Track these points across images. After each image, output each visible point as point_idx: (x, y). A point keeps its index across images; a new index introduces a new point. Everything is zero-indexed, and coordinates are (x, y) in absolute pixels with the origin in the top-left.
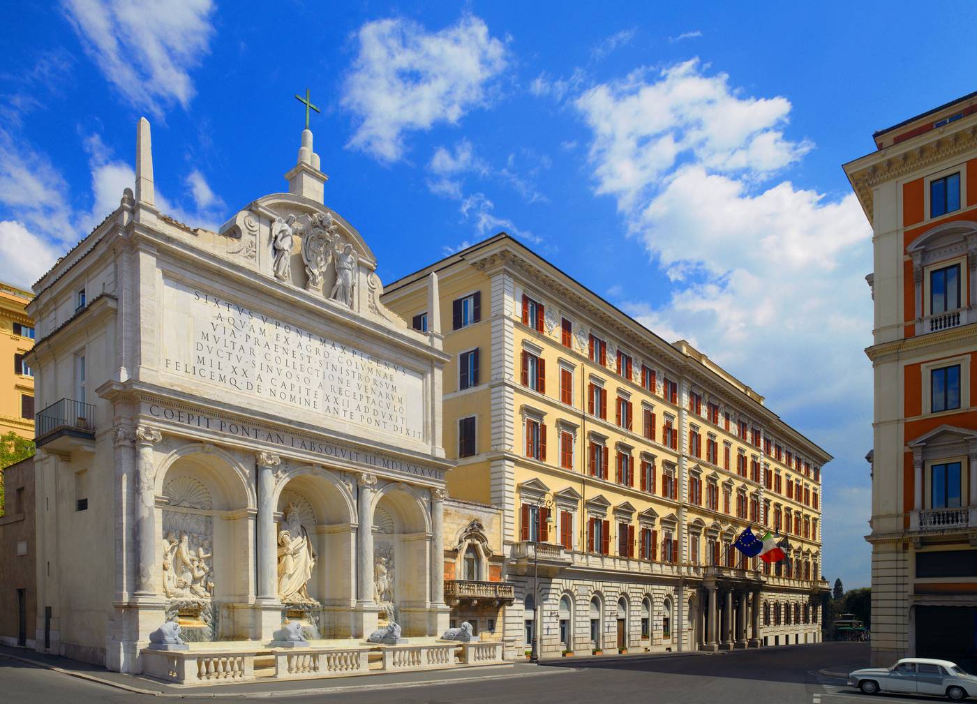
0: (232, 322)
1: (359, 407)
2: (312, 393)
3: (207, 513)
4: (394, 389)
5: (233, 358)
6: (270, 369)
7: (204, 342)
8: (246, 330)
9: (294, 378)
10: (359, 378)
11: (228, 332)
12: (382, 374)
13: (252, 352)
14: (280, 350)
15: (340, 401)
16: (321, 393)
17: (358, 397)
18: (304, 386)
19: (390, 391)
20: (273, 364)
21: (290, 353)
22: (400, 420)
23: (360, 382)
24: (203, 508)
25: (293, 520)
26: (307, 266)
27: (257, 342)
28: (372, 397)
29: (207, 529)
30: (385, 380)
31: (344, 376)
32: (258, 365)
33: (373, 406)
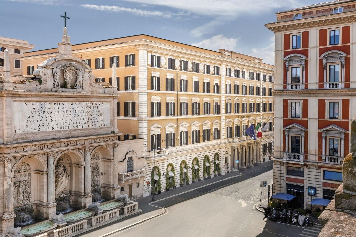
0: (38, 109)
1: (85, 122)
2: (68, 124)
3: (29, 172)
4: (99, 111)
5: (39, 121)
6: (52, 120)
7: (29, 119)
8: (43, 110)
9: (61, 120)
10: (86, 112)
11: (37, 112)
12: (94, 108)
13: (46, 117)
14: (56, 112)
15: (78, 123)
16: (71, 122)
17: (85, 119)
18: (64, 122)
19: (97, 113)
20: (53, 118)
21: (60, 112)
22: (101, 122)
23: (86, 113)
24: (27, 171)
25: (61, 166)
26: (66, 79)
27: (47, 112)
28: (90, 117)
29: (29, 178)
30: (96, 109)
31: (80, 113)
32: (48, 120)
33: (91, 120)
